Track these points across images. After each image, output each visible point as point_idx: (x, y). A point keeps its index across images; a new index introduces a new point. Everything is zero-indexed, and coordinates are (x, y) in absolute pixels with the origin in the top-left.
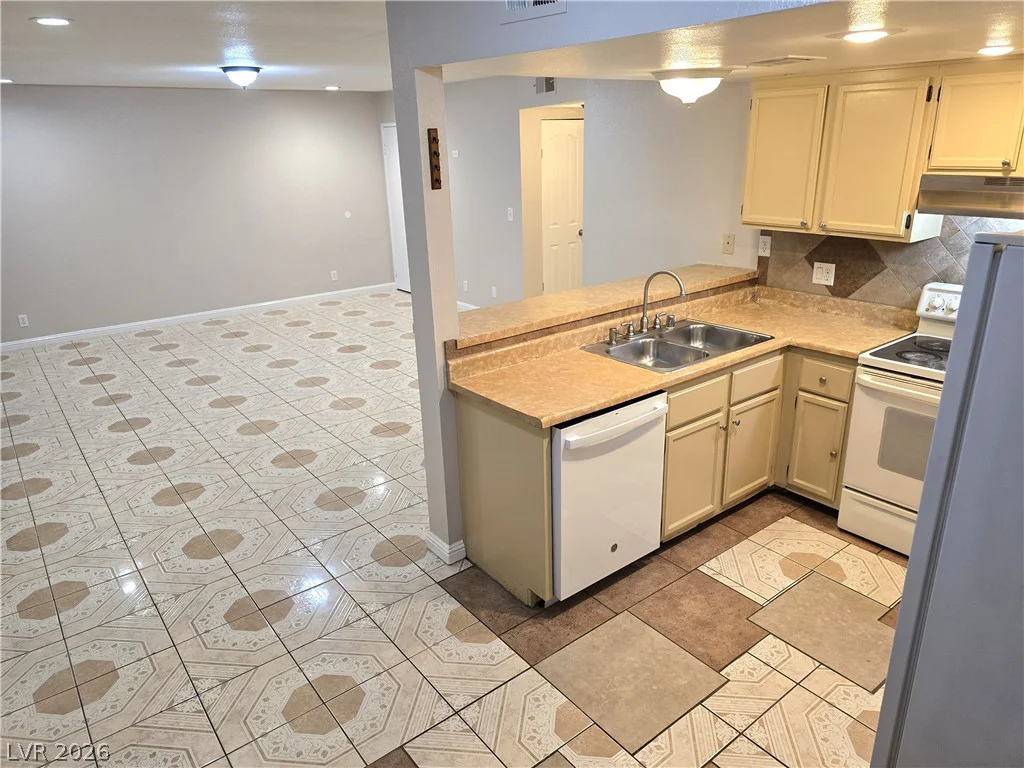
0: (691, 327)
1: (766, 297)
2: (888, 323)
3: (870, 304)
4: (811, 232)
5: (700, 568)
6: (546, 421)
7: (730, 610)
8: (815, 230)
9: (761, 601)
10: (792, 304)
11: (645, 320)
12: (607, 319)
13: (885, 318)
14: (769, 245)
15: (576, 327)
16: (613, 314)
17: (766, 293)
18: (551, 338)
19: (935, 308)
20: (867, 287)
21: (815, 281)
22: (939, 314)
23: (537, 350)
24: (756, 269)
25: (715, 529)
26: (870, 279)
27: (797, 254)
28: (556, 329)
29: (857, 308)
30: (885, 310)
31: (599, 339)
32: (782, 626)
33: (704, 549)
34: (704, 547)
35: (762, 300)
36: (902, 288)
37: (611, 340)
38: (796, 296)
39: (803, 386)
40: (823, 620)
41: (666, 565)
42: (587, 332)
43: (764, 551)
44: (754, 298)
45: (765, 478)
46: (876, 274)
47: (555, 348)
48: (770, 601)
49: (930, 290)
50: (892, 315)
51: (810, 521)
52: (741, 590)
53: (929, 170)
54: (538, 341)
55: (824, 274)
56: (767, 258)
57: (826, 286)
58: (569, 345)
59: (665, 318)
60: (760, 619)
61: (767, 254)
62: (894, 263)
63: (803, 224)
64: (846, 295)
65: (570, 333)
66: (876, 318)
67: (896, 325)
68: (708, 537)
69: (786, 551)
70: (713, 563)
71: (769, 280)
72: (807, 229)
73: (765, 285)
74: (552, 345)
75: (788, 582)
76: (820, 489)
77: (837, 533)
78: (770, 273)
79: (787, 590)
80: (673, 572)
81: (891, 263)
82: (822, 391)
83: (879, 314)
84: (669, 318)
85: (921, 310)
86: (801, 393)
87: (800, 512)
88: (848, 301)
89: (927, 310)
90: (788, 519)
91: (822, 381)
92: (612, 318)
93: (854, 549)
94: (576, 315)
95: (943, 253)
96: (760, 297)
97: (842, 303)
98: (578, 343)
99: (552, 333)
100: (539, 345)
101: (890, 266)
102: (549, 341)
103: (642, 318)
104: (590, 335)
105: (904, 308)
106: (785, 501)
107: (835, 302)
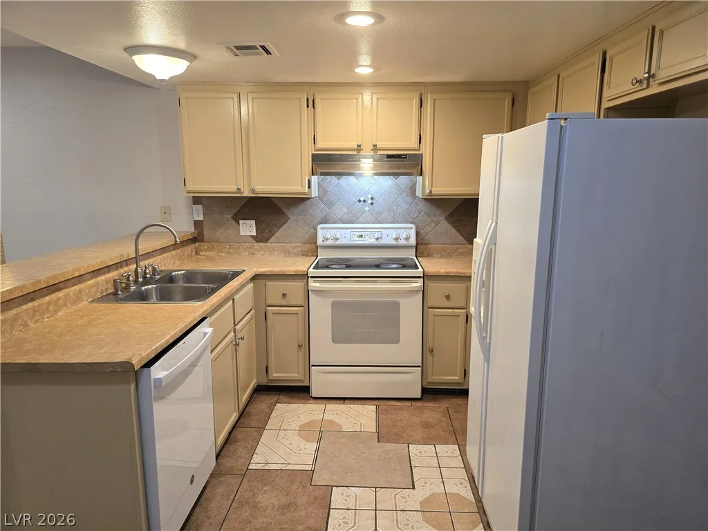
0: (173, 273)
1: (206, 250)
2: (298, 254)
3: (284, 244)
4: (244, 195)
5: (250, 467)
6: (137, 362)
7: (295, 486)
8: (247, 194)
9: (309, 468)
10: (228, 252)
11: (139, 270)
12: (104, 273)
13: (295, 252)
14: (201, 211)
15: (80, 282)
16: (108, 268)
17: (206, 247)
18: (60, 294)
19: (327, 239)
20: (279, 233)
21: (242, 234)
22: (330, 242)
23: (47, 308)
24: (193, 230)
25: (239, 433)
26: (280, 228)
27: (225, 216)
28: (62, 285)
29: (276, 248)
30: (294, 246)
31: (102, 292)
32: (335, 477)
33: (241, 451)
34: (240, 450)
35: (204, 253)
36: (302, 231)
37: (116, 290)
38: (230, 246)
39: (269, 302)
40: (353, 459)
41: (222, 479)
42: (92, 286)
43: (282, 434)
44: (197, 253)
45: (255, 381)
46: (283, 224)
47: (65, 305)
48: (314, 464)
49: (322, 228)
50: (299, 249)
51: (293, 400)
52: (289, 467)
53: (315, 150)
54: (47, 298)
55: (248, 228)
56: (202, 221)
57: (251, 236)
58: (78, 299)
59: (150, 268)
60: (317, 480)
61: (201, 218)
62: (294, 215)
63: (239, 189)
64: (267, 240)
65: (76, 287)
66: (289, 252)
67: (303, 255)
68: (237, 441)
69: (295, 425)
70: (256, 459)
71: (206, 238)
72: (241, 193)
73: (203, 241)
74: (61, 302)
75: (314, 446)
76: (295, 375)
77: (314, 401)
78: (206, 233)
79: (317, 451)
80: (233, 481)
81: (293, 215)
82: (284, 302)
83: (291, 250)
84: (154, 269)
85: (320, 242)
86: (269, 308)
87: (282, 398)
88: (269, 244)
89: (323, 241)
90: (278, 406)
91: (284, 295)
92: (109, 272)
93: (331, 406)
94: (79, 269)
95: (322, 206)
96: (201, 251)
97: (266, 246)
98: (85, 298)
99: (59, 290)
100: (49, 303)
101: (292, 218)
102: (59, 299)
103: (136, 269)
104: (94, 289)
105: (305, 243)
106: (269, 394)
107: (260, 246)
